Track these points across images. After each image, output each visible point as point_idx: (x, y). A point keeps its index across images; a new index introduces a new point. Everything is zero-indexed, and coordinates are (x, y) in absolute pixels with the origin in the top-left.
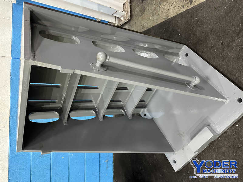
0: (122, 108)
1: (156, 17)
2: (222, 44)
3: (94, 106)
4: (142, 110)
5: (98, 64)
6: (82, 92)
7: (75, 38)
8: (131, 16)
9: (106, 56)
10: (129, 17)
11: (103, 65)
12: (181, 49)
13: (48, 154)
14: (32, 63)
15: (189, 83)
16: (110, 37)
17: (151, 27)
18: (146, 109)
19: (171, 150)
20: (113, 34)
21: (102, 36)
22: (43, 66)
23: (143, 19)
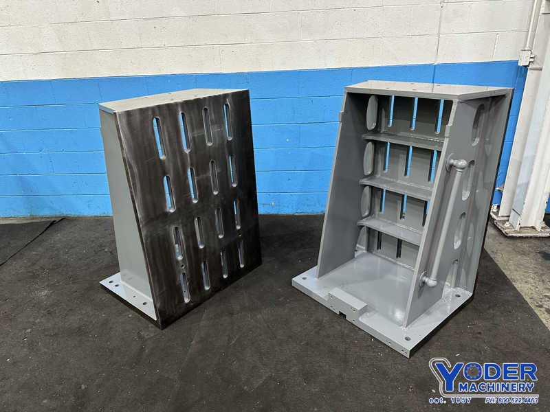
0: (371, 213)
1: (512, 268)
2: (480, 333)
3: (376, 173)
4: (364, 248)
5: (452, 161)
6: (401, 155)
7: (477, 140)
8: (513, 238)
9: (463, 169)
10: (511, 235)
11: (451, 166)
12: (467, 289)
13: (338, 118)
14: (456, 101)
15: (427, 274)
16: (480, 183)
17: (497, 262)
18: (365, 251)
19: (322, 273)
20: (484, 186)
21: (481, 174)
22: (452, 110)
23: (509, 252)
